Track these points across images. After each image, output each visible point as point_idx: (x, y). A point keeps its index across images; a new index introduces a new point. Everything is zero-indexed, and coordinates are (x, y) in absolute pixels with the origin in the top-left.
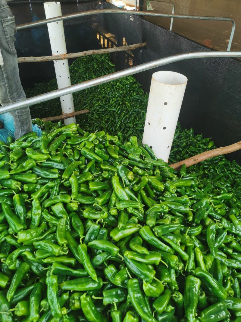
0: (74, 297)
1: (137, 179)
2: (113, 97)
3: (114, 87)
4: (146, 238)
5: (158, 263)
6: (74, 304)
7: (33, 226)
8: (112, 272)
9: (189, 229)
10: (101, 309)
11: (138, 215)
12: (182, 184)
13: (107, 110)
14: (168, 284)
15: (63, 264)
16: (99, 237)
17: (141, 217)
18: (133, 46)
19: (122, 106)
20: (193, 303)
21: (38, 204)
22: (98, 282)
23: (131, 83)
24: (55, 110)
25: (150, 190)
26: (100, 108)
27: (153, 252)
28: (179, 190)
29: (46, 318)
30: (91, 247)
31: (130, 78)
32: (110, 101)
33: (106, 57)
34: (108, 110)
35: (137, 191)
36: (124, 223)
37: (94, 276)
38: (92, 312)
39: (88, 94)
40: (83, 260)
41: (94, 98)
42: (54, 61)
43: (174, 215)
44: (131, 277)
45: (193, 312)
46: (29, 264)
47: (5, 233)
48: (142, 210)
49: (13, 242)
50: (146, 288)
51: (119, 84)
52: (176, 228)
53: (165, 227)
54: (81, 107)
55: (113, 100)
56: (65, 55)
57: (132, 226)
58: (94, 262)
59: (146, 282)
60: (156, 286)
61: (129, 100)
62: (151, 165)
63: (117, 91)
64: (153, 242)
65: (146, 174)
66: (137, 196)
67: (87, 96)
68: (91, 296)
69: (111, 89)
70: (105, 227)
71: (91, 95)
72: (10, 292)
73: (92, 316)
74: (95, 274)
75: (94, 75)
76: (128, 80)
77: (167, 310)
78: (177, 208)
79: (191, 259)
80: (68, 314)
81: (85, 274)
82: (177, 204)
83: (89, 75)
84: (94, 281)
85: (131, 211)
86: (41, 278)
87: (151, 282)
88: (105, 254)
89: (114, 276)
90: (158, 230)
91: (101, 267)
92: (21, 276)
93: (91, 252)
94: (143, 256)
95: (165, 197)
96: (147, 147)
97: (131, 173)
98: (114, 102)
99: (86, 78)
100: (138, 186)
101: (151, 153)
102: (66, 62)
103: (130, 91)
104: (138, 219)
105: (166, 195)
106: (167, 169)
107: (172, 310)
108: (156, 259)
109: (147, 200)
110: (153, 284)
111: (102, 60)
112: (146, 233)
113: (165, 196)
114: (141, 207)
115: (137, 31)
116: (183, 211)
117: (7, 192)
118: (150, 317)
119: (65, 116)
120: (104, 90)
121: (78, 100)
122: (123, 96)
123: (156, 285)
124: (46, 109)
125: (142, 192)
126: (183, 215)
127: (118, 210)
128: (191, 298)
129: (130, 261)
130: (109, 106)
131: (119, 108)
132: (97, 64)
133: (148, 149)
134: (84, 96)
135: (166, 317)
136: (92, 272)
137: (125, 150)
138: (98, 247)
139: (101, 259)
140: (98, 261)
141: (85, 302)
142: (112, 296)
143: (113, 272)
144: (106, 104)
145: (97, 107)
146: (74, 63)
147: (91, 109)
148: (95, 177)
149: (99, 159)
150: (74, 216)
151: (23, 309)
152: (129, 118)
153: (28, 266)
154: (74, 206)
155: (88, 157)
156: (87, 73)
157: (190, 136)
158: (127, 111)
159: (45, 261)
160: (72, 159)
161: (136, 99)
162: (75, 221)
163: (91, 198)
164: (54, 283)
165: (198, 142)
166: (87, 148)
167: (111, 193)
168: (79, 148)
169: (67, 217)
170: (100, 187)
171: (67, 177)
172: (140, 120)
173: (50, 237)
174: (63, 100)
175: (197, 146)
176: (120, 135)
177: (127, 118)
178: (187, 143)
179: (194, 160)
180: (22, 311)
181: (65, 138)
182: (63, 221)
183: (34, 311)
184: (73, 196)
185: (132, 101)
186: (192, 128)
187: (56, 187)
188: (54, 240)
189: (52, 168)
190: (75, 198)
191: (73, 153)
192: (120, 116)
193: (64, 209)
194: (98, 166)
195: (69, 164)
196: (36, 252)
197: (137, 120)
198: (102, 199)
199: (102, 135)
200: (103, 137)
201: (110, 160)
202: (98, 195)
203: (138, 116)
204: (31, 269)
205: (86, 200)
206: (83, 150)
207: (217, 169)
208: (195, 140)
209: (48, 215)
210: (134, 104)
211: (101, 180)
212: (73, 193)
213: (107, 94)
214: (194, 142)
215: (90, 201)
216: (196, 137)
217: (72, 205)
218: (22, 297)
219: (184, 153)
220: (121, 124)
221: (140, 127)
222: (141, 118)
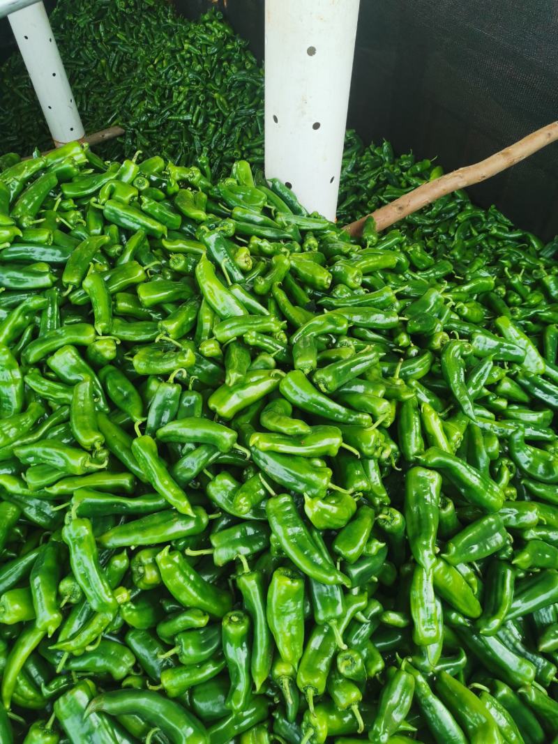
0: (140, 561)
1: (262, 265)
2: (179, 84)
3: (177, 56)
4: (298, 400)
5: (335, 452)
6: (142, 576)
8: (226, 490)
9: (400, 364)
10: (211, 576)
11: (274, 349)
12: (376, 263)
13: (168, 121)
14: (364, 496)
15: (100, 490)
16: (181, 413)
17: (282, 351)
19: (205, 105)
20: (429, 527)
22: (195, 516)
23: (219, 39)
24: (34, 139)
25: (297, 288)
26: (151, 119)
27: (321, 427)
28: (368, 279)
29: (79, 619)
30: (165, 440)
31: (215, 26)
32: (172, 97)
34: (171, 120)
35: (264, 292)
36: (240, 372)
37: (183, 505)
38: (191, 586)
39: (112, 85)
40: (149, 472)
41: (129, 94)
43: (363, 339)
44: (272, 492)
45: (430, 546)
46: (15, 504)
48: (283, 336)
50: (313, 511)
51: (190, 46)
52: (368, 363)
53: (341, 367)
55: (180, 93)
57: (262, 377)
58: (178, 473)
59: (312, 497)
60: (337, 502)
61: (219, 87)
62: (295, 230)
63: (188, 66)
64: (315, 407)
65: (284, 250)
66: (265, 305)
67: (112, 91)
68: (183, 552)
69: (169, 62)
70: (193, 389)
71: (122, 87)
73: (192, 596)
74: (183, 501)
75: (120, 30)
76: (212, 31)
77: (370, 552)
78: (368, 321)
79: (414, 432)
80: (134, 601)
81: (159, 505)
82: (367, 309)
83: (107, 32)
84: (185, 517)
85: (254, 340)
86: (53, 532)
87: (324, 496)
88: (204, 452)
89: (232, 497)
90: (327, 378)
91: (199, 484)
93: (168, 453)
94: (298, 439)
95: (334, 298)
96: (277, 184)
97: (244, 252)
98: (182, 96)
99: (101, 41)
100: (265, 281)
101: (291, 199)
103: (220, 62)
104: (274, 358)
105: (338, 292)
106: (333, 235)
107: (380, 551)
108: (331, 443)
109: (291, 311)
110: (328, 501)
112: (298, 390)
113: (335, 296)
114: (278, 328)
116: (383, 325)
118: (329, 573)
120: (151, 66)
121: (89, 107)
122: (206, 78)
123: (337, 500)
125: (277, 293)
126: (384, 336)
127: (221, 344)
128: (422, 517)
129: (267, 457)
130: (174, 111)
131: (199, 113)
133: (281, 190)
134: (103, 93)
135: (368, 567)
136: (176, 497)
137: (222, 200)
138: (181, 436)
139: (196, 464)
140: (189, 470)
141: (170, 566)
142: (234, 543)
143: (230, 489)
144: (163, 106)
145: (141, 115)
147: (128, 125)
148: (151, 273)
149: (157, 226)
150: (111, 376)
151: (17, 607)
152: (228, 136)
153: (15, 510)
154: (106, 349)
155: (124, 224)
156: (101, 28)
157: (383, 161)
158: (221, 119)
159: (55, 490)
160: (83, 234)
161: (239, 82)
162: (115, 386)
163: (149, 325)
164: (84, 536)
165: (404, 174)
166: (119, 201)
167: (197, 305)
168: (97, 203)
169: (93, 380)
170: (167, 293)
171: (75, 280)
172: (256, 137)
173: (56, 433)
174: (50, 108)
175: (403, 184)
176: (203, 164)
177: (222, 136)
178: (378, 181)
179: (400, 208)
180: (16, 612)
181: (55, 181)
182: (84, 390)
183: (45, 608)
184: (100, 325)
185: (230, 90)
186: (387, 141)
187: (50, 308)
188: (67, 438)
189: (33, 262)
190: (107, 331)
191: (84, 219)
192: (205, 133)
193: (81, 361)
194: (156, 245)
195: (76, 246)
196: (27, 473)
197: (250, 140)
198: (177, 323)
199: (158, 168)
200: (159, 173)
201: (186, 229)
202: (165, 316)
203: (250, 128)
204: (23, 515)
205: (137, 331)
206: (109, 208)
207: (455, 232)
208: (397, 170)
209: (43, 382)
210: (236, 96)
211: (169, 277)
212: (100, 317)
213: (161, 77)
214: (395, 173)
215: (148, 332)
216: (397, 161)
217: (99, 346)
218: (13, 582)
219: (373, 205)
220: (209, 152)
221: (258, 155)
222: (259, 132)
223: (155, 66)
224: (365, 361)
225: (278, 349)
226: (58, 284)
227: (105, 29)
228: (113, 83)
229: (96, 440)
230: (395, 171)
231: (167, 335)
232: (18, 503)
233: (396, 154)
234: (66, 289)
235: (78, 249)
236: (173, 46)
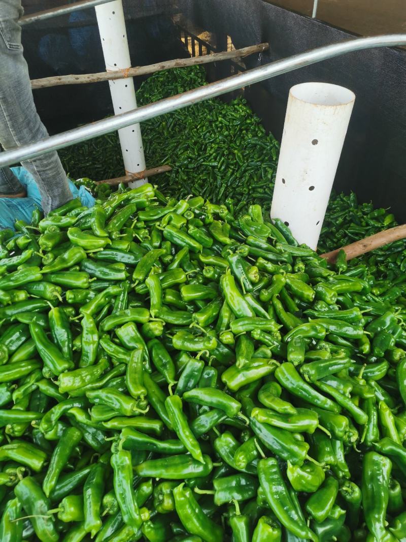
0: (161, 490)
1: (265, 280)
3: (213, 124)
4: (288, 385)
5: (312, 431)
6: (161, 502)
7: (84, 363)
8: (229, 447)
9: (364, 368)
10: (209, 511)
11: (271, 344)
12: (347, 287)
13: (201, 165)
14: (331, 469)
15: (139, 430)
16: (202, 383)
17: (277, 346)
18: (246, 50)
19: (228, 157)
20: (381, 503)
21: (92, 325)
22: (204, 463)
23: (242, 116)
24: (111, 167)
25: (289, 299)
26: (190, 162)
27: (303, 410)
28: (341, 298)
29: (112, 527)
30: (187, 401)
31: (241, 108)
32: (206, 150)
33: (198, 73)
34: (203, 165)
35: (267, 300)
36: (247, 359)
37: (197, 453)
38: (196, 518)
39: (167, 138)
40: (175, 423)
41: (178, 145)
42: (111, 82)
43: (334, 343)
44: (263, 455)
45: (381, 520)
46: (79, 430)
47: (37, 376)
48: (278, 334)
49: (51, 391)
50: (293, 476)
51: (222, 119)
52: (342, 366)
53: (322, 365)
54: (157, 161)
55: (212, 148)
56: (128, 70)
57: (261, 363)
58: (196, 427)
59: (294, 464)
60: (311, 471)
61: (239, 146)
62: (289, 256)
63: (219, 132)
64: (301, 392)
65: (282, 271)
66: (267, 310)
67: (167, 143)
68: (192, 489)
69: (207, 128)
70: (212, 365)
71: (174, 141)
72: (50, 479)
73: (195, 525)
74: (198, 450)
76: (238, 111)
77: (333, 516)
78: (340, 331)
79: (372, 423)
80: (152, 519)
81: (179, 449)
82: (340, 322)
84: (196, 462)
85: (258, 336)
86: (102, 455)
87: (302, 465)
88: (216, 414)
89: (233, 452)
90: (310, 370)
91: (208, 437)
92: (68, 451)
93: (190, 410)
94: (286, 417)
95: (316, 310)
96: (279, 223)
97: (255, 270)
98: (213, 150)
100: (268, 292)
101: (288, 233)
102: (130, 82)
103: (241, 130)
104: (271, 350)
105: (319, 306)
106: (316, 262)
107: (341, 516)
108: (311, 424)
109: (284, 316)
110: (305, 469)
111: (191, 79)
112: (289, 376)
113: (317, 309)
114: (276, 329)
115: (253, 23)
116: (351, 336)
117: (39, 305)
118: (302, 528)
119: (130, 178)
120: (195, 130)
122: (230, 140)
123: (312, 469)
124: (98, 168)
125: (275, 302)
126: (351, 343)
127: (235, 335)
128: (375, 494)
129: (262, 427)
130: (206, 159)
131: (223, 161)
132: (182, 86)
133: (281, 227)
134: (161, 143)
135: (330, 528)
136: (193, 446)
137: (241, 230)
138: (201, 400)
139: (209, 422)
140: (203, 426)
141: (183, 499)
142: (230, 489)
143: (231, 446)
144: (199, 155)
145: (184, 160)
146: (144, 86)
147: (175, 165)
148: (190, 277)
149: (196, 245)
150: (156, 347)
151: (72, 509)
152: (241, 178)
153: (79, 434)
154: (157, 328)
155: (175, 241)
157: (349, 206)
158: (237, 167)
159: (109, 425)
160: (149, 246)
161: (252, 144)
162: (158, 355)
163: (185, 315)
164: (126, 465)
165: (365, 217)
166: (174, 226)
167: (220, 305)
168: (159, 226)
169: (144, 348)
170: (200, 294)
171: (141, 278)
172: (260, 181)
173: (114, 383)
174: (127, 151)
175: (364, 224)
176: (230, 204)
177: (237, 178)
178: (345, 219)
179: (365, 246)
180: (71, 514)
181: (135, 209)
182: (137, 355)
183: (92, 514)
184: (154, 311)
185: (245, 149)
186: (354, 192)
187: (122, 294)
188: (122, 388)
189: (115, 262)
190: (157, 315)
191: (150, 235)
192: (225, 175)
193: (138, 334)
194: (194, 257)
195: (144, 254)
196: (93, 409)
197: (256, 182)
198: (206, 316)
199: (199, 204)
200: (200, 208)
201: (215, 248)
202: (197, 309)
203: (256, 174)
204: (83, 439)
205: (177, 317)
206: (167, 230)
207: (401, 262)
208: (360, 214)
209: (111, 345)
210: (249, 153)
211: (201, 281)
212: (153, 305)
213: (200, 137)
214: (358, 216)
215: (184, 319)
216: (360, 207)
217: (152, 326)
218: (70, 489)
219: (340, 236)
220: (226, 188)
221: (260, 193)
222: (262, 178)
223: (198, 130)
224: (340, 364)
225: (274, 344)
226: (130, 279)
228: (169, 138)
229: (142, 393)
230: (358, 214)
231: (198, 323)
232: (81, 429)
233: (359, 202)
234: (134, 283)
235: (145, 257)
236: (211, 118)
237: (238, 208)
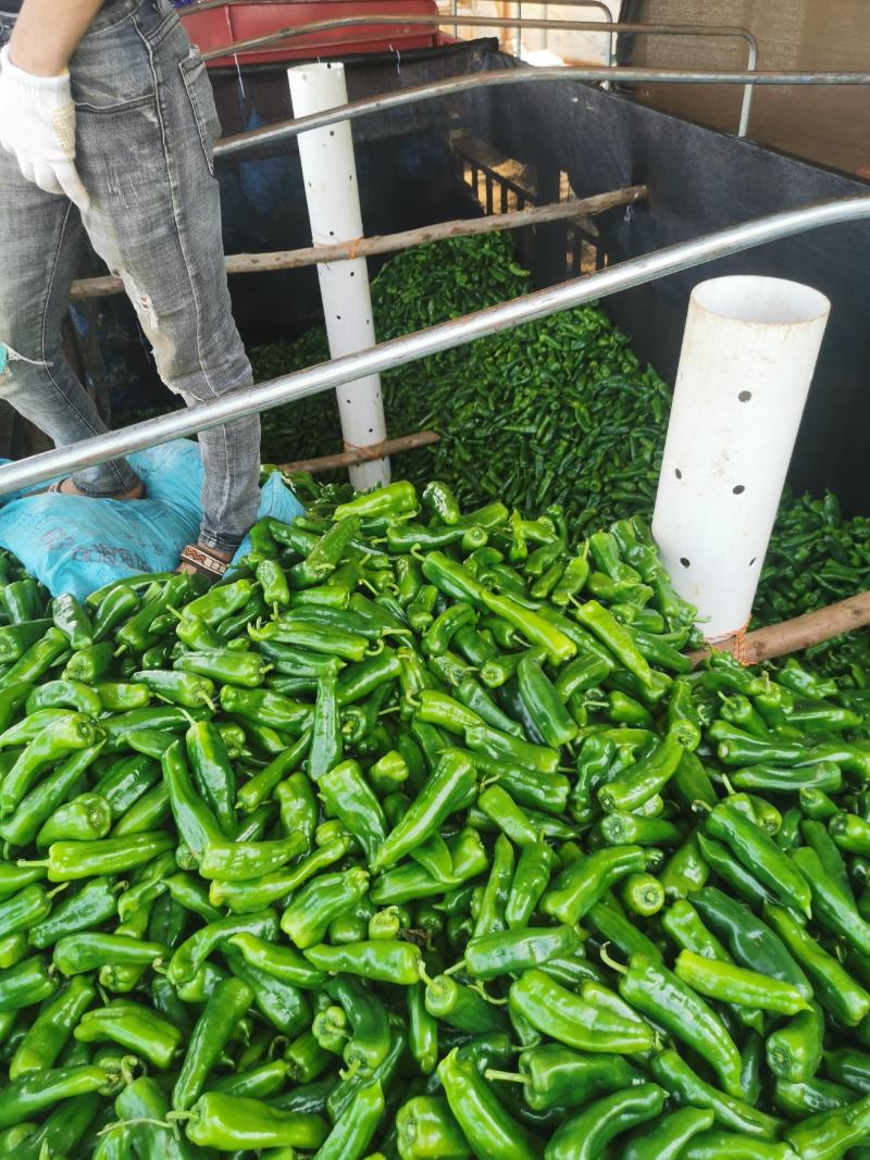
2: (525, 385)
3: (529, 349)
13: (502, 432)
18: (598, 201)
19: (559, 416)
23: (589, 332)
24: (316, 434)
26: (479, 426)
31: (587, 315)
32: (513, 401)
33: (499, 244)
34: (505, 431)
39: (432, 376)
41: (454, 391)
42: (321, 267)
47: (166, 867)
49: (191, 898)
51: (548, 338)
54: (410, 423)
55: (524, 397)
56: (357, 243)
61: (582, 393)
63: (541, 364)
67: (430, 385)
69: (516, 356)
71: (445, 382)
75: (455, 309)
76: (581, 321)
83: (437, 311)
98: (527, 401)
99: (427, 320)
102: (360, 266)
103: (586, 360)
111: (484, 256)
115: (614, 147)
119: (353, 458)
120: (491, 359)
121: (397, 401)
122: (563, 381)
124: (288, 435)
130: (511, 419)
131: (549, 425)
132: (463, 272)
134: (418, 385)
144: (498, 411)
145: (466, 420)
146: (386, 271)
147: (447, 431)
152: (586, 459)
153: (247, 993)
155: (446, 587)
156: (431, 306)
157: (823, 522)
158: (578, 435)
160: (393, 603)
161: (611, 389)
172: (626, 465)
174: (349, 401)
175: (855, 561)
177: (576, 459)
178: (813, 551)
179: (856, 612)
185: (595, 399)
186: (833, 493)
192: (552, 453)
193: (365, 786)
197: (617, 468)
199: (498, 519)
203: (619, 452)
204: (255, 1004)
210: (604, 408)
213: (501, 374)
216: (847, 525)
219: (803, 586)
220: (555, 479)
221: (626, 491)
222: (631, 460)
223: (496, 359)
227: (435, 307)
228: (435, 374)
232: (251, 982)
236: (525, 336)
237: (579, 522)
